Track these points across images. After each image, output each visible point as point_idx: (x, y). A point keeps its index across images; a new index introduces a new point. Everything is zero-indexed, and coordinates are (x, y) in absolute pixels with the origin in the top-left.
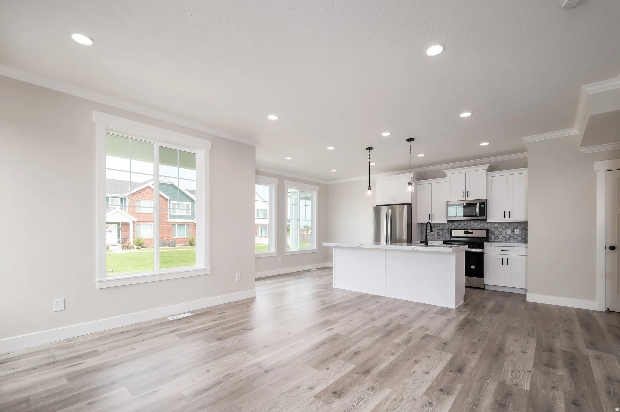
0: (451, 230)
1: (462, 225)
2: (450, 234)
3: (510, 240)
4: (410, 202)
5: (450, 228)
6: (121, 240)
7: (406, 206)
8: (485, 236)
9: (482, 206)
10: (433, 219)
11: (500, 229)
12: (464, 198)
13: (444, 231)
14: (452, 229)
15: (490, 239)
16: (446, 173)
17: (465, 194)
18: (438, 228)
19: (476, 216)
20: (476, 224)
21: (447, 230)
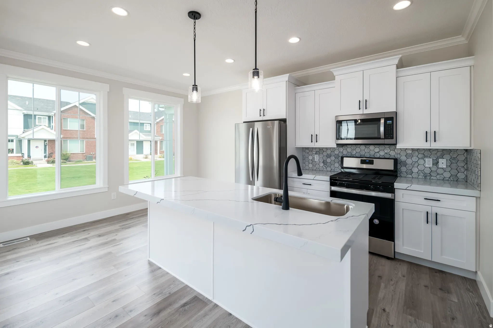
0: (342, 158)
1: (358, 150)
2: (340, 162)
3: (431, 176)
4: (284, 117)
5: (341, 155)
6: (47, 154)
7: (276, 123)
8: (392, 168)
9: (389, 122)
10: (316, 141)
11: (415, 159)
12: (361, 110)
13: (333, 158)
14: (344, 156)
15: (398, 173)
16: (335, 74)
17: (363, 105)
18: (325, 154)
19: (380, 138)
20: (377, 150)
21: (336, 156)
